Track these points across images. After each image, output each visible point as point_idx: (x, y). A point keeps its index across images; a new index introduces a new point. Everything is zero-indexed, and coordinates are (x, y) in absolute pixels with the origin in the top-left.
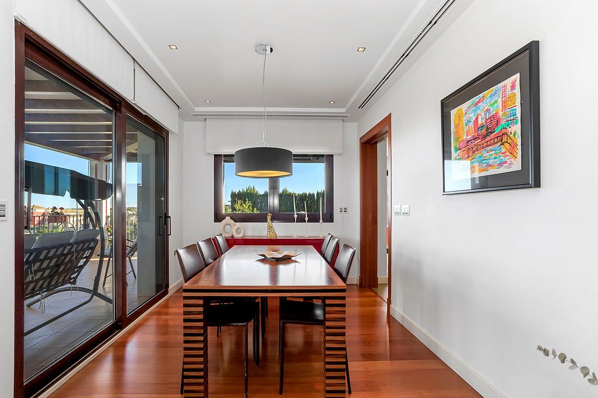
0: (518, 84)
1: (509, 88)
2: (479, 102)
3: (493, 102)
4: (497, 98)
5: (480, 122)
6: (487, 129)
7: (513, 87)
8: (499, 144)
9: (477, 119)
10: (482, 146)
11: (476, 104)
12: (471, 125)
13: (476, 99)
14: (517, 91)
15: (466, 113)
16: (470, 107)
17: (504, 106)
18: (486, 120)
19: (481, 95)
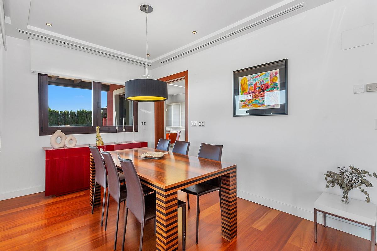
0: (278, 73)
1: (274, 74)
2: (257, 77)
3: (265, 78)
4: (267, 77)
5: (257, 85)
6: (262, 89)
7: (276, 74)
8: (268, 96)
9: (256, 84)
10: (258, 96)
11: (255, 77)
12: (252, 86)
13: (255, 75)
14: (278, 76)
15: (249, 80)
16: (251, 78)
17: (271, 81)
18: (261, 86)
19: (259, 74)
